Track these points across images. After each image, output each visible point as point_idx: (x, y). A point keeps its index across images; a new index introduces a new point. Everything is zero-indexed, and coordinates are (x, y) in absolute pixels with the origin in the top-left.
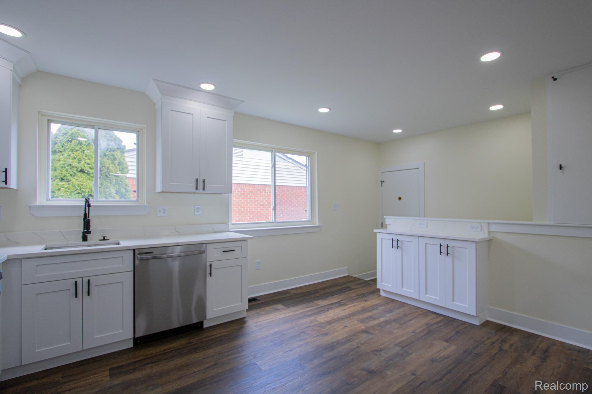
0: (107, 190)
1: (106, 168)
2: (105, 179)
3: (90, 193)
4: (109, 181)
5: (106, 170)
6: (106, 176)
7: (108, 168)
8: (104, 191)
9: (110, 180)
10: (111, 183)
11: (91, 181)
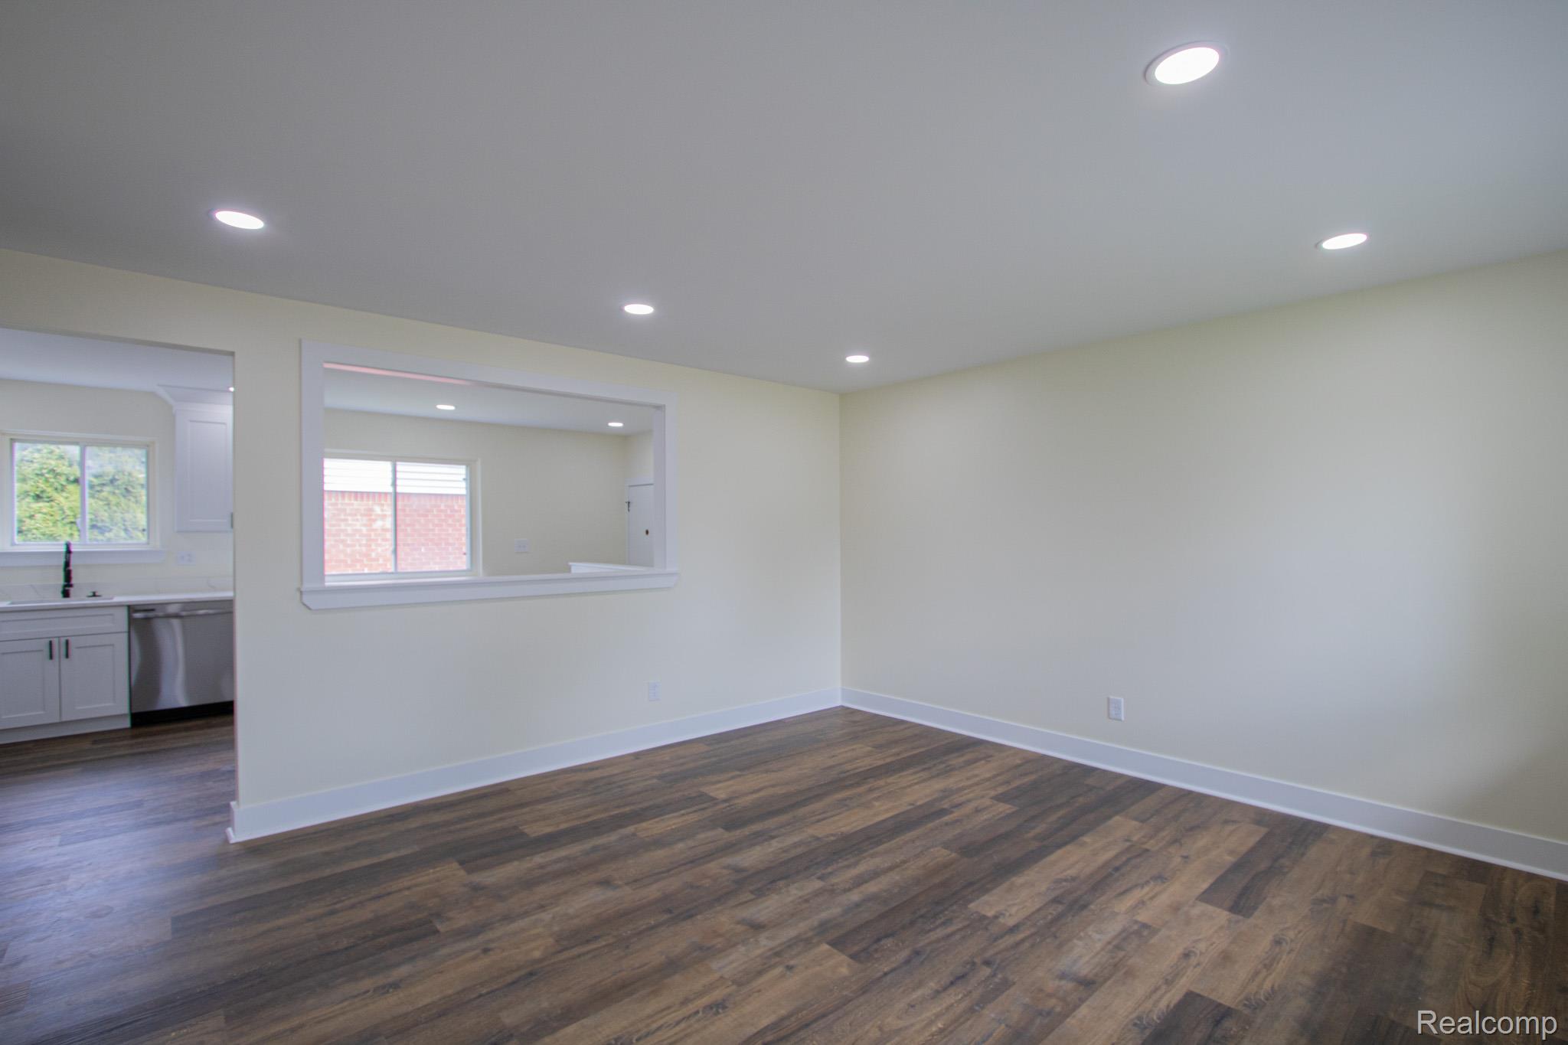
0: (128, 516)
1: (126, 474)
2: (124, 496)
3: (95, 523)
4: (133, 499)
5: (126, 477)
6: (126, 489)
7: (130, 474)
8: (122, 518)
9: (135, 497)
10: (137, 502)
11: (96, 500)
